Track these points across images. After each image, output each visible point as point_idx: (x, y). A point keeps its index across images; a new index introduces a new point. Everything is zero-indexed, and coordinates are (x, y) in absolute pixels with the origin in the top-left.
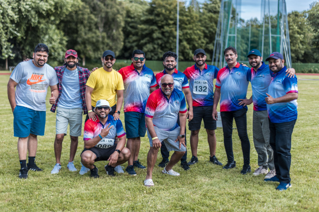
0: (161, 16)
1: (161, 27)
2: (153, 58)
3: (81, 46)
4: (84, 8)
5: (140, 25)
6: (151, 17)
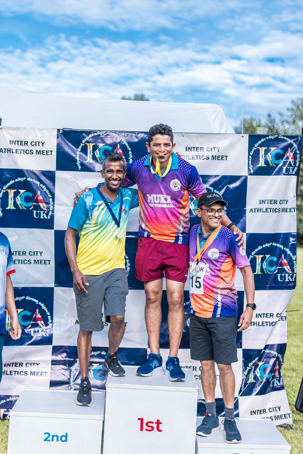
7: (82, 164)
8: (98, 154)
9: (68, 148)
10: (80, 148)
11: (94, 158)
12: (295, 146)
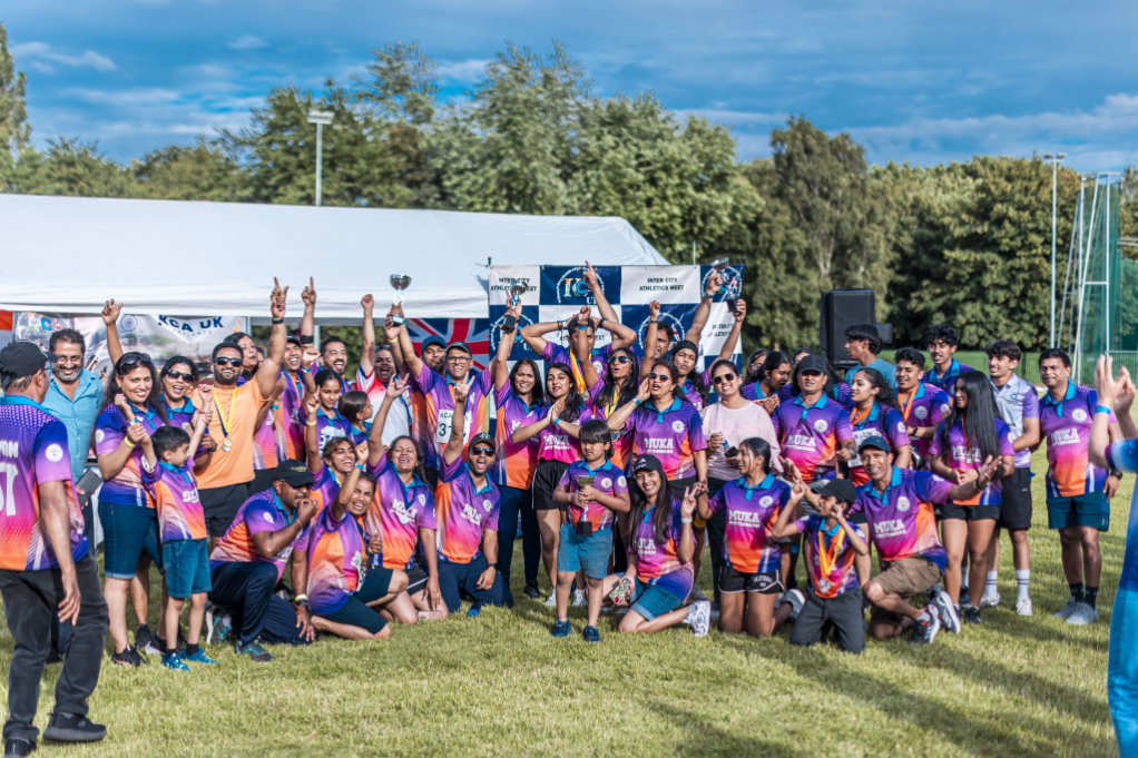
0: (1007, 224)
1: (1009, 255)
2: (983, 344)
3: (763, 314)
4: (776, 211)
5: (951, 248)
6: (982, 229)
7: (562, 298)
8: (575, 288)
9: (549, 281)
10: (559, 284)
11: (571, 292)
12: (738, 274)
